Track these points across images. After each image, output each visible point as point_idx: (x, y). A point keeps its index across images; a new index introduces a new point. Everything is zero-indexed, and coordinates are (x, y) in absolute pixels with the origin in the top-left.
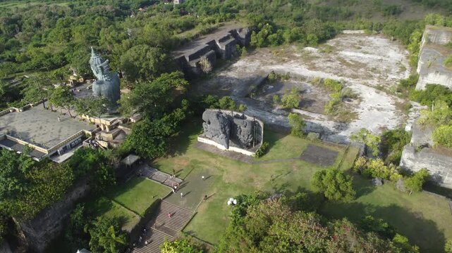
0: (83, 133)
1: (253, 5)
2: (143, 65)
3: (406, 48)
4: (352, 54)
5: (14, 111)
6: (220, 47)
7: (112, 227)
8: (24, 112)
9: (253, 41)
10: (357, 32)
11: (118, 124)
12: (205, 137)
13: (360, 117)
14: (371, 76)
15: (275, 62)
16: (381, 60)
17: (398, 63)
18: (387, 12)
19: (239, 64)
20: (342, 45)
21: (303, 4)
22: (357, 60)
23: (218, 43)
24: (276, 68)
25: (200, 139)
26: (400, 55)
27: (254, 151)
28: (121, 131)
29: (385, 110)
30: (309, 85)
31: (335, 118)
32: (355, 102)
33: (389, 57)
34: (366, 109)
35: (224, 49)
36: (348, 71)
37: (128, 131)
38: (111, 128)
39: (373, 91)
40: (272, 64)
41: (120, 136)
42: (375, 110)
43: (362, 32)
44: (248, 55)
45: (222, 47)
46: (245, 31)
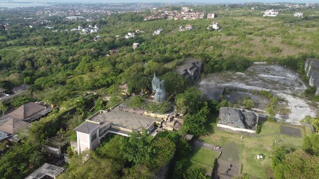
0: (155, 123)
1: (188, 47)
2: (178, 83)
3: (296, 72)
4: (266, 76)
5: (102, 112)
6: (190, 73)
7: (201, 173)
8: (109, 113)
9: (205, 69)
10: (262, 63)
11: (173, 117)
12: (221, 123)
13: (292, 111)
14: (285, 89)
15: (224, 82)
16: (285, 79)
17: (296, 81)
18: (273, 51)
19: (203, 83)
20: (257, 71)
21: (220, 47)
22: (271, 79)
23: (188, 71)
24: (227, 84)
25: (218, 125)
26: (294, 76)
27: (254, 130)
28: (176, 122)
29: (303, 107)
30: (251, 94)
31: (279, 112)
32: (284, 103)
33: (288, 77)
34: (293, 107)
35: (193, 74)
36: (270, 86)
37: (181, 121)
38: (172, 120)
39: (291, 97)
40: (222, 83)
41: (177, 124)
42: (298, 107)
43: (265, 63)
44: (205, 78)
45: (191, 73)
46: (200, 63)
